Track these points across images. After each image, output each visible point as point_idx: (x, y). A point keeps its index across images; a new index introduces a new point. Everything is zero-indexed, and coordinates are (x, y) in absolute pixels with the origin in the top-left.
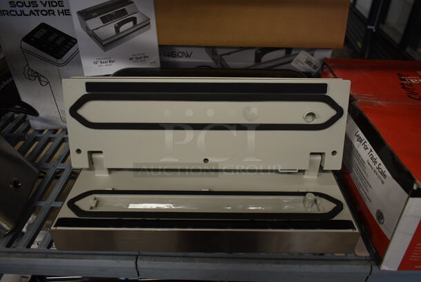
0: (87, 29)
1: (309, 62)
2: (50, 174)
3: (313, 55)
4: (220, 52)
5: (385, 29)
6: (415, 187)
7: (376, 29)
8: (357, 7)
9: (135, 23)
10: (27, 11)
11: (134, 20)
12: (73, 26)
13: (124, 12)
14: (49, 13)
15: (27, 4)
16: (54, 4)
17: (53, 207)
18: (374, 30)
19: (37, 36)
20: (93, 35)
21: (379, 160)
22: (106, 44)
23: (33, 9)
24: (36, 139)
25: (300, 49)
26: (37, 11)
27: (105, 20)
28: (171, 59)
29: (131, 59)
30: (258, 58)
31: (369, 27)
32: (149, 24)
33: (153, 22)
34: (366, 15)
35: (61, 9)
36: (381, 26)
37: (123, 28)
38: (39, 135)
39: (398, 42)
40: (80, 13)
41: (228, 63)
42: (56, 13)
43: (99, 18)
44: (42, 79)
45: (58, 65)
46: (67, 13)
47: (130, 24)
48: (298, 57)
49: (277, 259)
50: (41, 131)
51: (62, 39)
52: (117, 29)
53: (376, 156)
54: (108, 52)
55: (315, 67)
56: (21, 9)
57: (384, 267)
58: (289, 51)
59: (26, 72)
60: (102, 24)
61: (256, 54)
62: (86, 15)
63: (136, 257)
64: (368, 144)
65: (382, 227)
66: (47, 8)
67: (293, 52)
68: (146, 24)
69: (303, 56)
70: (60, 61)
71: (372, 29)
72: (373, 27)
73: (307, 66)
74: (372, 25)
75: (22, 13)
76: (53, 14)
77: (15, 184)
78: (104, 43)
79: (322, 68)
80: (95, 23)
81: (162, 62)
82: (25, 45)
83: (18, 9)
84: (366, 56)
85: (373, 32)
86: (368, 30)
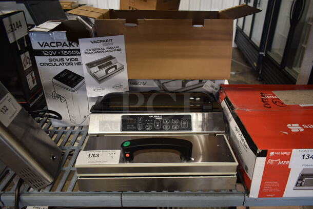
0: (90, 73)
1: (212, 87)
2: (67, 153)
3: (214, 82)
4: (162, 82)
5: (271, 54)
6: (258, 152)
8: (252, 39)
9: (116, 68)
10: (58, 63)
11: (115, 67)
12: (83, 71)
13: (111, 63)
14: (69, 64)
15: (59, 60)
16: (73, 60)
17: (71, 171)
18: (264, 55)
19: (62, 76)
20: (94, 76)
21: (245, 140)
22: (100, 80)
23: (61, 62)
24: (55, 133)
25: (207, 80)
26: (63, 63)
27: (100, 68)
28: (134, 86)
29: (113, 87)
30: (184, 85)
31: (261, 53)
32: (123, 68)
33: (125, 67)
34: (258, 45)
35: (76, 62)
36: (268, 52)
37: (109, 72)
38: (57, 130)
39: (280, 64)
40: (87, 65)
41: (167, 88)
42: (74, 64)
43: (97, 67)
44: (62, 98)
45: (72, 91)
46: (79, 64)
47: (114, 69)
48: (206, 84)
49: (196, 194)
50: (58, 128)
51: (76, 77)
52: (106, 72)
53: (243, 138)
54: (101, 84)
55: (216, 89)
56: (55, 62)
57: (251, 196)
58: (201, 81)
59: (53, 95)
60: (99, 70)
61: (182, 82)
62: (90, 65)
63: (120, 195)
64: (240, 132)
65: (248, 174)
66: (69, 62)
67: (203, 81)
68: (122, 68)
69: (209, 83)
70: (73, 89)
71: (263, 55)
72: (263, 53)
73: (211, 88)
75: (55, 64)
76: (72, 64)
77: (53, 157)
78: (99, 80)
79: (220, 90)
80: (95, 69)
81: (130, 88)
82: (55, 81)
83: (53, 62)
84: (260, 72)
85: (264, 57)
86: (260, 55)
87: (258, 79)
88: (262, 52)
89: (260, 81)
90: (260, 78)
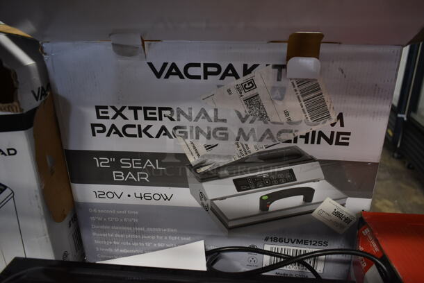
3: (343, 205)
5: (417, 117)
7: (407, 117)
18: (405, 119)
31: (399, 115)
34: (395, 104)
36: (413, 115)
71: (403, 118)
72: (403, 116)
74: (404, 113)
84: (399, 145)
85: (404, 121)
86: (398, 118)
87: (396, 155)
88: (400, 113)
89: (398, 158)
90: (399, 153)
